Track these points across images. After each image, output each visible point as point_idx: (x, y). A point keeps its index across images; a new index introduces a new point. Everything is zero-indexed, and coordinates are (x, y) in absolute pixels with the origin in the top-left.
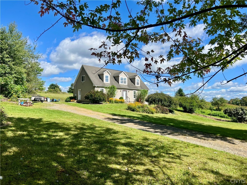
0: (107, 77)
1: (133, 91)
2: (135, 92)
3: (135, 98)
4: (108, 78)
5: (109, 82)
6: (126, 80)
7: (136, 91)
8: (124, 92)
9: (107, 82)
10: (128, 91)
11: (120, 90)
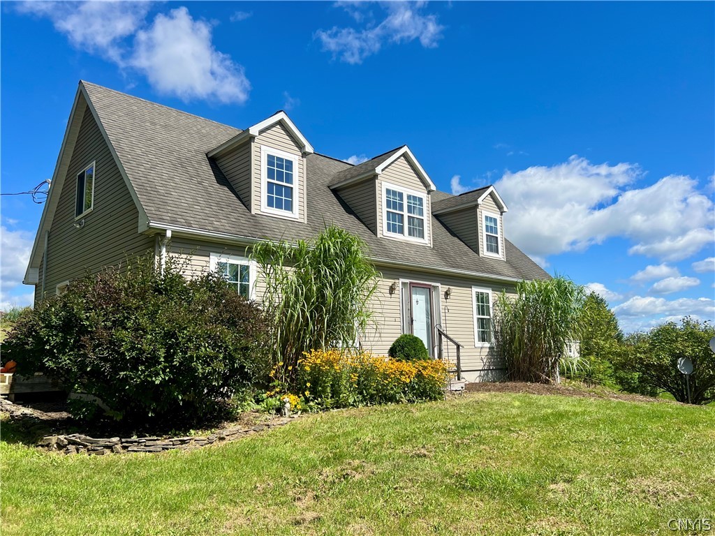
0: (279, 169)
1: (475, 290)
2: (482, 299)
3: (487, 345)
4: (289, 179)
5: (298, 212)
6: (421, 213)
7: (489, 291)
8: (415, 297)
9: (282, 213)
10: (443, 289)
11: (389, 282)
